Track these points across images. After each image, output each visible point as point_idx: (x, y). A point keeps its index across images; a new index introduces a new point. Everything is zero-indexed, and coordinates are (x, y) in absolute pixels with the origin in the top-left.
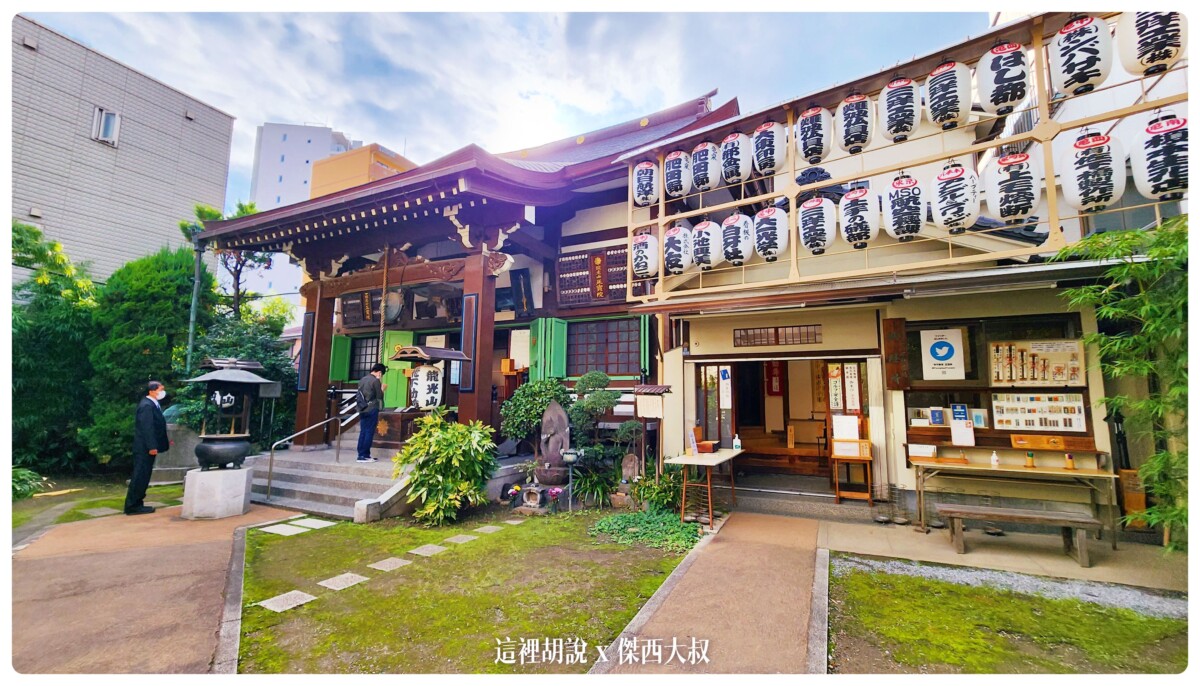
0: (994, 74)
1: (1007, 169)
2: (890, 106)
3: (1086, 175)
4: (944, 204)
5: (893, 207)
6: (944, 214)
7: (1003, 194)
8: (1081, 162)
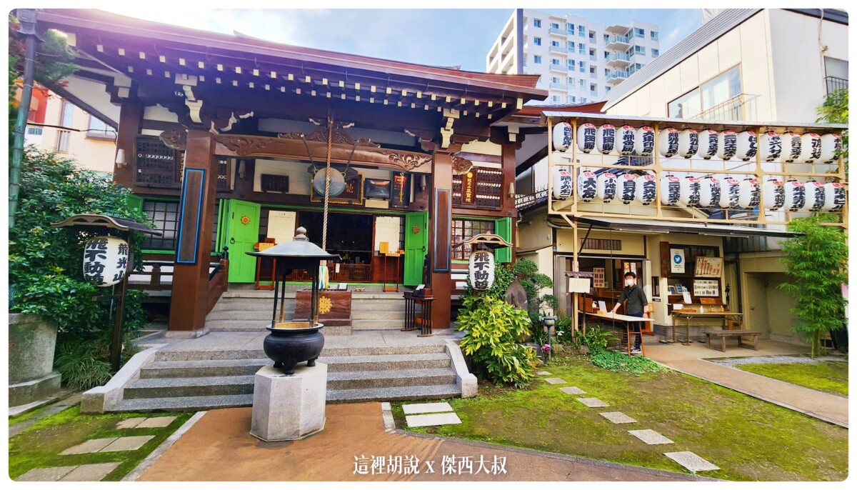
0: (750, 143)
1: (755, 186)
2: (710, 142)
3: (778, 196)
4: (732, 195)
5: (712, 191)
6: (731, 199)
7: (753, 197)
8: (777, 190)
